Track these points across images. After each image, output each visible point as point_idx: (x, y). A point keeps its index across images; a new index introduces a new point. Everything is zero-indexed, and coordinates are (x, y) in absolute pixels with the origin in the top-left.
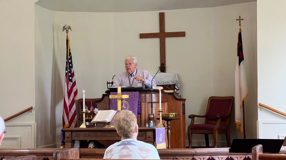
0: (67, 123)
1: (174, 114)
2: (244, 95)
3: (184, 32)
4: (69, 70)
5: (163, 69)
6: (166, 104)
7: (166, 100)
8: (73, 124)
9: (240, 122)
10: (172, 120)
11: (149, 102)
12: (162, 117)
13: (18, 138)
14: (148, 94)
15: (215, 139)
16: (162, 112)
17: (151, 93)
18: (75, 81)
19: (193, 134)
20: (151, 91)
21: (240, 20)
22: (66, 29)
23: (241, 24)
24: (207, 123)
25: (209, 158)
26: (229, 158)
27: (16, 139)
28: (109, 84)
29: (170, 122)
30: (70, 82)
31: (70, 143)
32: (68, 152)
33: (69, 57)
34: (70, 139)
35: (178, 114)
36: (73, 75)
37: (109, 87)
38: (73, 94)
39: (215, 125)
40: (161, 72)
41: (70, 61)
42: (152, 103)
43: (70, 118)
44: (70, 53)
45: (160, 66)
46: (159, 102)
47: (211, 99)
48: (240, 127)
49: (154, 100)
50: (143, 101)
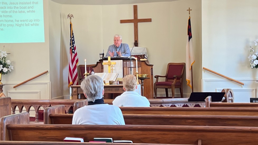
0: (71, 82)
1: (146, 75)
2: (192, 62)
3: (151, 19)
4: (72, 45)
5: (136, 44)
6: (140, 68)
7: (140, 66)
8: (76, 82)
9: (189, 80)
10: (145, 79)
11: (129, 67)
12: (138, 78)
13: (38, 92)
14: (128, 61)
15: (173, 92)
16: (138, 74)
17: (131, 61)
18: (76, 53)
19: (157, 89)
20: (130, 59)
21: (189, 10)
22: (70, 17)
23: (190, 13)
24: (167, 81)
25: (172, 105)
26: (185, 105)
27: (37, 93)
28: (101, 55)
29: (143, 81)
30: (73, 53)
31: (77, 96)
32: (83, 102)
33: (72, 36)
34: (77, 93)
35: (149, 75)
36: (75, 49)
37: (101, 57)
38: (75, 62)
39: (173, 82)
40: (135, 46)
41: (73, 39)
42: (131, 68)
43: (73, 78)
44: (73, 34)
45: (134, 42)
46: (136, 67)
47: (169, 65)
48: (189, 84)
49: (132, 66)
50: (125, 66)
